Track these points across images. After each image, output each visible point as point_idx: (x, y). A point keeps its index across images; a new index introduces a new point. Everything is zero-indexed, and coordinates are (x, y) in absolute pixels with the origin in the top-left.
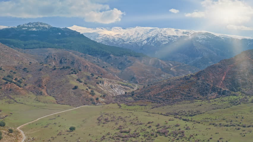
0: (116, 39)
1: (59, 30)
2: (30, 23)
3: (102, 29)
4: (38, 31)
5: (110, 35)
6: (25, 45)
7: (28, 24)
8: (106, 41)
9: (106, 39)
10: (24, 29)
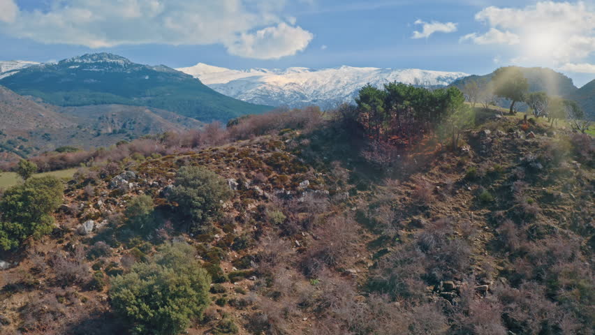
0: (287, 94)
1: (146, 70)
2: (86, 55)
3: (263, 71)
4: (101, 71)
5: (275, 84)
6: (67, 99)
7: (82, 58)
8: (262, 97)
9: (263, 94)
10: (74, 67)
